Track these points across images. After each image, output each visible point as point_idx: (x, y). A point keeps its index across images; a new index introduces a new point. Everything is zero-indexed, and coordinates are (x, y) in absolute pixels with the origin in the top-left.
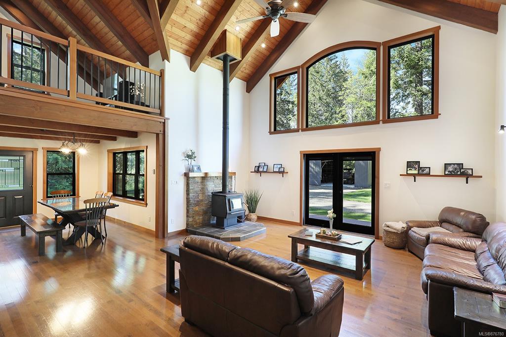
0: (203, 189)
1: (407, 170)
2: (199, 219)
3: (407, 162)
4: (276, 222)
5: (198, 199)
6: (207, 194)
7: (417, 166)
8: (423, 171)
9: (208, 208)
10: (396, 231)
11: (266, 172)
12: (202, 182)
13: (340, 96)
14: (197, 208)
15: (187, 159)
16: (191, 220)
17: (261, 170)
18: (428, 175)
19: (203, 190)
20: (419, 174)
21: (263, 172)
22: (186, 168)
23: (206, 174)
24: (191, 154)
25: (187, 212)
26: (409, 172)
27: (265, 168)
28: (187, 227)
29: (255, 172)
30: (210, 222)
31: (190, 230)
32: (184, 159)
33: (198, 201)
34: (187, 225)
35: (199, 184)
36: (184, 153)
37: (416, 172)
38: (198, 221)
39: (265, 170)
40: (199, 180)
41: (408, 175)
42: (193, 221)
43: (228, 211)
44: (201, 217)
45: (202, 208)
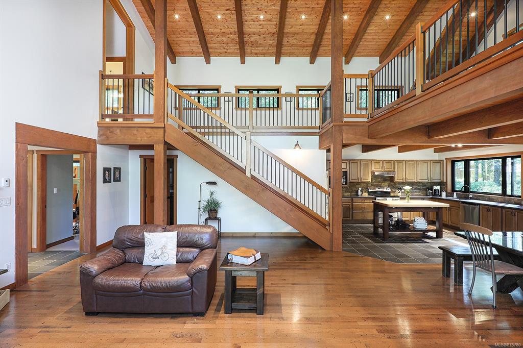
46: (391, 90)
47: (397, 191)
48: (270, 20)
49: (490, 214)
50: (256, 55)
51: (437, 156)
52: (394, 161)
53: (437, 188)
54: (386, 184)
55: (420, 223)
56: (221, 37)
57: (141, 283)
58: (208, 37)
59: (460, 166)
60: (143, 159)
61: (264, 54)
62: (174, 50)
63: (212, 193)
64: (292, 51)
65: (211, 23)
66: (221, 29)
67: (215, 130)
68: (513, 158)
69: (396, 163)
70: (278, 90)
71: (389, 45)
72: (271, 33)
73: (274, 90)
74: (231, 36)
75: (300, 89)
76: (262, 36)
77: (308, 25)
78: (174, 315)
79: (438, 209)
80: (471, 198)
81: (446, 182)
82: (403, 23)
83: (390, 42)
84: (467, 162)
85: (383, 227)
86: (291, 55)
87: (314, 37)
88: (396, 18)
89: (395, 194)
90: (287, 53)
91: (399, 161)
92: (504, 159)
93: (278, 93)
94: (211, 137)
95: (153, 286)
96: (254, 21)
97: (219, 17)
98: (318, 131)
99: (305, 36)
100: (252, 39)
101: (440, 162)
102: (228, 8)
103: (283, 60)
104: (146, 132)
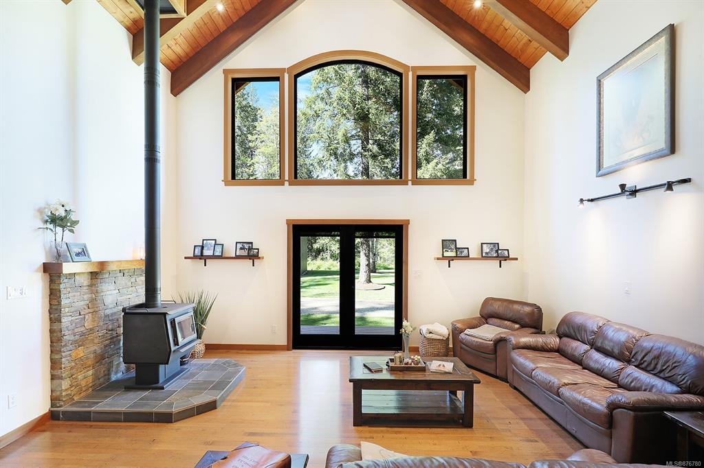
0: (93, 301)
1: (443, 252)
2: (86, 377)
3: (443, 240)
4: (242, 349)
5: (83, 329)
6: (102, 313)
7: (453, 247)
8: (461, 252)
9: (105, 346)
10: (441, 338)
11: (220, 257)
12: (91, 286)
13: (250, 141)
14: (81, 352)
15: (51, 226)
16: (65, 384)
17: (206, 253)
18: (467, 257)
19: (94, 304)
20: (457, 257)
21: (214, 257)
22: (49, 252)
23: (102, 264)
24: (63, 214)
25: (52, 368)
26: (446, 254)
27: (218, 249)
28: (53, 405)
29: (195, 257)
30: (109, 379)
31: (64, 413)
32: (42, 225)
33: (83, 334)
34: (54, 400)
35: (85, 289)
36: (40, 211)
37: (453, 254)
38: (83, 383)
39: (218, 253)
40: (84, 281)
41: (444, 258)
42: (71, 386)
43: (173, 348)
44: (90, 373)
45: (92, 349)
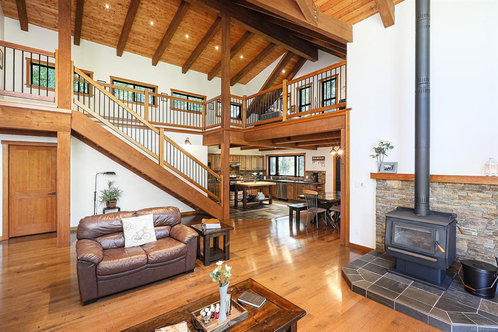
40: (394, 185)
46: (234, 105)
47: (241, 176)
48: (158, 28)
49: (292, 187)
50: (134, 51)
51: (260, 153)
52: (239, 156)
53: (261, 173)
54: (234, 172)
55: (261, 196)
56: (102, 24)
57: (147, 258)
58: (85, 20)
59: (273, 160)
60: (6, 146)
61: (142, 54)
62: (28, 15)
63: (110, 184)
64: (168, 58)
65: (95, 8)
66: (105, 18)
67: (129, 123)
68: (299, 156)
69: (240, 157)
70: (154, 89)
71: (238, 74)
72: (155, 38)
73: (150, 88)
74: (115, 28)
75: (174, 92)
76: (146, 38)
77: (188, 43)
78: (172, 278)
79: (270, 186)
80: (280, 179)
81: (266, 170)
82: (249, 64)
83: (239, 73)
84: (277, 157)
85: (242, 201)
86: (166, 61)
87: (190, 53)
88: (246, 59)
89: (239, 179)
90: (165, 59)
91: (242, 156)
92: (296, 157)
93: (154, 91)
94: (125, 129)
95: (160, 257)
96: (143, 24)
97: (107, 6)
98: (201, 131)
99: (183, 51)
100: (135, 38)
101: (263, 157)
102: (121, 3)
103: (161, 63)
104: (45, 116)
